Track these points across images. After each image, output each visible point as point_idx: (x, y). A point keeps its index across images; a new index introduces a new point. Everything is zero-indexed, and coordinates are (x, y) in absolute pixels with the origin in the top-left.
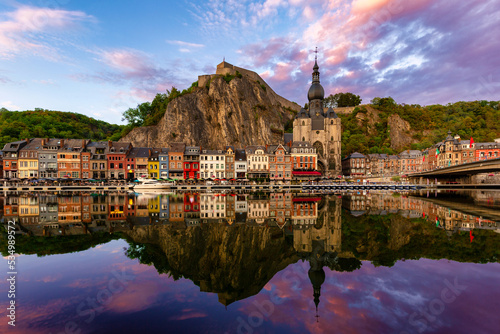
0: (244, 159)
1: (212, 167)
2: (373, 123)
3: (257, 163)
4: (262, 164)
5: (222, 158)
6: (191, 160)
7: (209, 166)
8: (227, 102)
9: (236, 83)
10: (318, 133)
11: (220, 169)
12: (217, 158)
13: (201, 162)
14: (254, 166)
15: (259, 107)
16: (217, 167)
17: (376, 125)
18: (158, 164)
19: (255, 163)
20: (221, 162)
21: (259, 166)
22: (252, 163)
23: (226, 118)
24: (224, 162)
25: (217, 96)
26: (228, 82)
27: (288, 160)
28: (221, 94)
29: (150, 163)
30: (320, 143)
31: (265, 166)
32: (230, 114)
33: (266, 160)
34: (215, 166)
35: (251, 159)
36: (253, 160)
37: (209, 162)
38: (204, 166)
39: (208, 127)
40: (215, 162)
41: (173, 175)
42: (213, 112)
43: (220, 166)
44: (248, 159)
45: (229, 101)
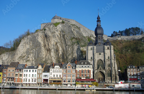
0: (48, 71)
1: (30, 76)
3: (56, 74)
4: (59, 74)
5: (36, 71)
7: (28, 75)
10: (100, 54)
12: (33, 71)
13: (24, 73)
14: (54, 75)
16: (33, 76)
19: (54, 73)
20: (35, 73)
21: (57, 75)
22: (53, 74)
23: (54, 45)
24: (36, 73)
26: (56, 26)
27: (74, 72)
30: (102, 61)
31: (60, 76)
33: (61, 72)
34: (31, 75)
35: (52, 71)
36: (53, 72)
37: (28, 73)
38: (26, 75)
39: (44, 50)
40: (31, 73)
41: (9, 80)
42: (47, 43)
43: (34, 75)
44: (50, 71)
45: (56, 36)
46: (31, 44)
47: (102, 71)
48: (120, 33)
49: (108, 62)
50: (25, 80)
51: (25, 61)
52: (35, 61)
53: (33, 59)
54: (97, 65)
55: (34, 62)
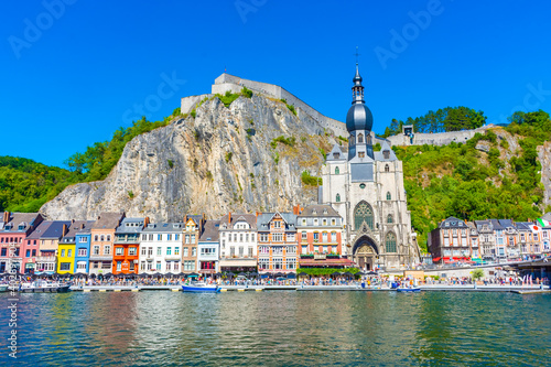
0: (215, 238)
1: (159, 252)
2: (509, 157)
3: (237, 245)
4: (246, 246)
5: (177, 237)
6: (125, 241)
7: (155, 251)
8: (224, 137)
9: (241, 106)
11: (173, 256)
12: (169, 237)
13: (143, 244)
14: (232, 249)
15: (282, 141)
16: (169, 252)
17: (513, 161)
18: (73, 248)
19: (233, 244)
20: (174, 244)
21: (241, 250)
22: (228, 244)
23: (221, 162)
24: (180, 244)
25: (208, 129)
26: (228, 105)
27: (291, 238)
28: (214, 125)
29: (62, 247)
30: (369, 205)
31: (251, 250)
32: (230, 156)
33: (253, 239)
34: (164, 250)
35: (227, 238)
36: (230, 239)
37: (155, 244)
38: (147, 250)
39: (192, 178)
40: (165, 243)
41: (96, 267)
42: (201, 154)
43: (173, 250)
44: (222, 238)
45: (229, 134)
46: (154, 159)
47: (368, 235)
48: (412, 126)
49: (386, 210)
50: (147, 263)
51: (136, 208)
52: (167, 210)
53: (163, 202)
54: (355, 217)
55: (163, 212)
